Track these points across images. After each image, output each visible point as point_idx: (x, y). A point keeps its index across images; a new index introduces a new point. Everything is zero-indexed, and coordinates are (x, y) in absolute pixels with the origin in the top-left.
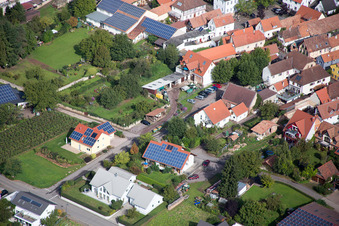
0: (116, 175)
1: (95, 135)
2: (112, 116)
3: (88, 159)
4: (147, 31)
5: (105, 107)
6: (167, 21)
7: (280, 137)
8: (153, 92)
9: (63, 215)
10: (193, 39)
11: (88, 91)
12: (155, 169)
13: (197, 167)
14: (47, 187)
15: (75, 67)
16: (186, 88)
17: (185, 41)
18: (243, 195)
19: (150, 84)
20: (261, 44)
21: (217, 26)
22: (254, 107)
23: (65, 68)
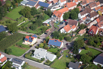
0: (41, 50)
1: (32, 39)
2: (35, 32)
3: (31, 46)
4: (40, 5)
5: (32, 30)
6: (45, 2)
7: (87, 34)
8: (46, 24)
9: (27, 64)
10: (55, 7)
11: (26, 26)
12: (52, 47)
13: (64, 46)
14: (20, 56)
15: (20, 18)
16: (56, 22)
17: (52, 7)
18: (80, 53)
19: (45, 22)
20: (76, 7)
21: (61, 2)
22: (78, 26)
23: (17, 19)
